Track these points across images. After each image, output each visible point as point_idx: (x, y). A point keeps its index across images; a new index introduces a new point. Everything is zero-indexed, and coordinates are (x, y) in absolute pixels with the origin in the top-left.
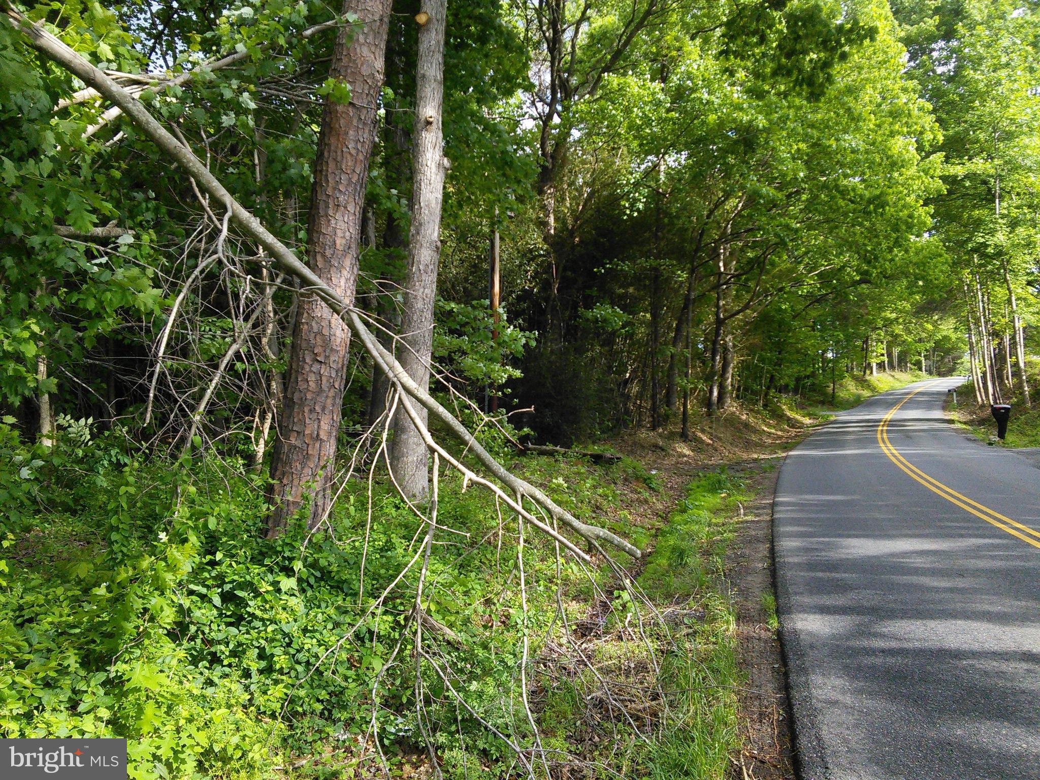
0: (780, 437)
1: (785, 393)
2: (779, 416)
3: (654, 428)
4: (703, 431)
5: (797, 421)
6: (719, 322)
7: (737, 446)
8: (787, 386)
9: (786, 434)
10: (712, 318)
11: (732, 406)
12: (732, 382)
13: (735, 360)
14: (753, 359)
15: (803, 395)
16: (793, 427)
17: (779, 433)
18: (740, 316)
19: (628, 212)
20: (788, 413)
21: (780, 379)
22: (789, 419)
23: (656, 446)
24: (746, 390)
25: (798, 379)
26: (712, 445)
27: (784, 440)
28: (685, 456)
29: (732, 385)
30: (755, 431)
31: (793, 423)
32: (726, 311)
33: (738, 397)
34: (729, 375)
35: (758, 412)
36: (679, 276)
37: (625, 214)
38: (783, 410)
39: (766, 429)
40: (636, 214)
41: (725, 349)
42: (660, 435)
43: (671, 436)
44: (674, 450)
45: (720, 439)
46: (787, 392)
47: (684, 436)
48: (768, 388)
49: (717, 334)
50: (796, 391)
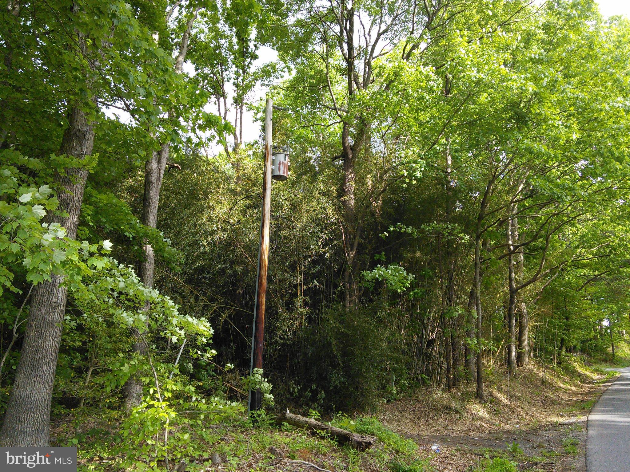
0: (576, 394)
1: (574, 353)
2: (573, 373)
3: (448, 388)
4: (500, 390)
5: (587, 377)
6: (513, 292)
7: (535, 406)
8: (575, 347)
9: (579, 390)
10: (506, 289)
11: (530, 364)
12: (529, 343)
13: (529, 325)
14: (545, 324)
15: (590, 355)
16: (584, 382)
17: (574, 388)
18: (530, 287)
19: (407, 180)
20: (580, 370)
21: (569, 341)
22: (580, 375)
23: (448, 408)
24: (541, 350)
25: (584, 342)
26: (509, 406)
27: (580, 397)
28: (480, 419)
29: (529, 345)
30: (552, 388)
31: (585, 379)
32: (517, 282)
33: (535, 356)
34: (525, 337)
35: (553, 369)
36: (462, 238)
37: (404, 182)
38: (574, 367)
39: (561, 385)
40: (414, 182)
41: (520, 315)
42: (454, 397)
43: (465, 397)
44: (469, 411)
45: (518, 398)
46: (576, 352)
47: (479, 396)
48: (561, 349)
49: (511, 301)
50: (583, 351)
